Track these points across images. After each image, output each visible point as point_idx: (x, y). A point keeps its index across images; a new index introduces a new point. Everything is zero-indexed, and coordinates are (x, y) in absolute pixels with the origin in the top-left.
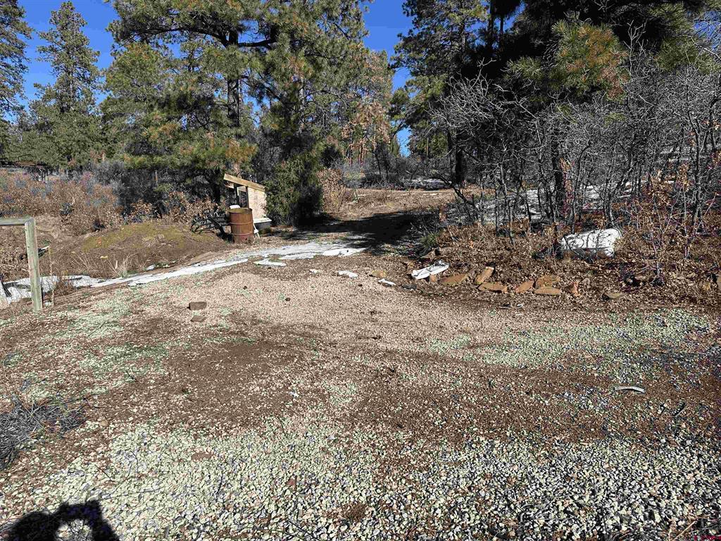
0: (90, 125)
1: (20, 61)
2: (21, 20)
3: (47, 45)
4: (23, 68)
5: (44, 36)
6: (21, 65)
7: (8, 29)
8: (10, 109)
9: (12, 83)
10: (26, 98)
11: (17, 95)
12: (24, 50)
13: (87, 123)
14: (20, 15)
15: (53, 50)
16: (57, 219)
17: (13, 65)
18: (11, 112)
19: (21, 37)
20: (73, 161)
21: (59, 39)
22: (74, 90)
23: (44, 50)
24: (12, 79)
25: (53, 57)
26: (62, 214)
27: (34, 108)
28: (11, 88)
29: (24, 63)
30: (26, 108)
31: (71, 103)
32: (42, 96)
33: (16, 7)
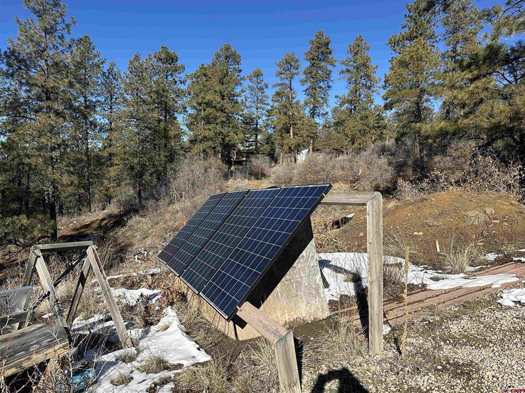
0: (369, 118)
1: (328, 83)
2: (330, 56)
3: (344, 68)
4: (329, 88)
5: (343, 63)
6: (328, 85)
7: (323, 64)
8: (320, 115)
9: (323, 98)
10: (330, 106)
11: (325, 105)
12: (331, 75)
13: (367, 117)
14: (330, 53)
15: (348, 71)
16: (347, 186)
17: (324, 86)
18: (320, 117)
19: (330, 67)
20: (356, 145)
21: (352, 63)
22: (360, 95)
23: (343, 72)
24: (323, 96)
25: (348, 75)
26: (352, 182)
27: (334, 112)
28: (322, 101)
29: (330, 83)
30: (330, 113)
31: (357, 105)
32: (339, 103)
33: (328, 49)
